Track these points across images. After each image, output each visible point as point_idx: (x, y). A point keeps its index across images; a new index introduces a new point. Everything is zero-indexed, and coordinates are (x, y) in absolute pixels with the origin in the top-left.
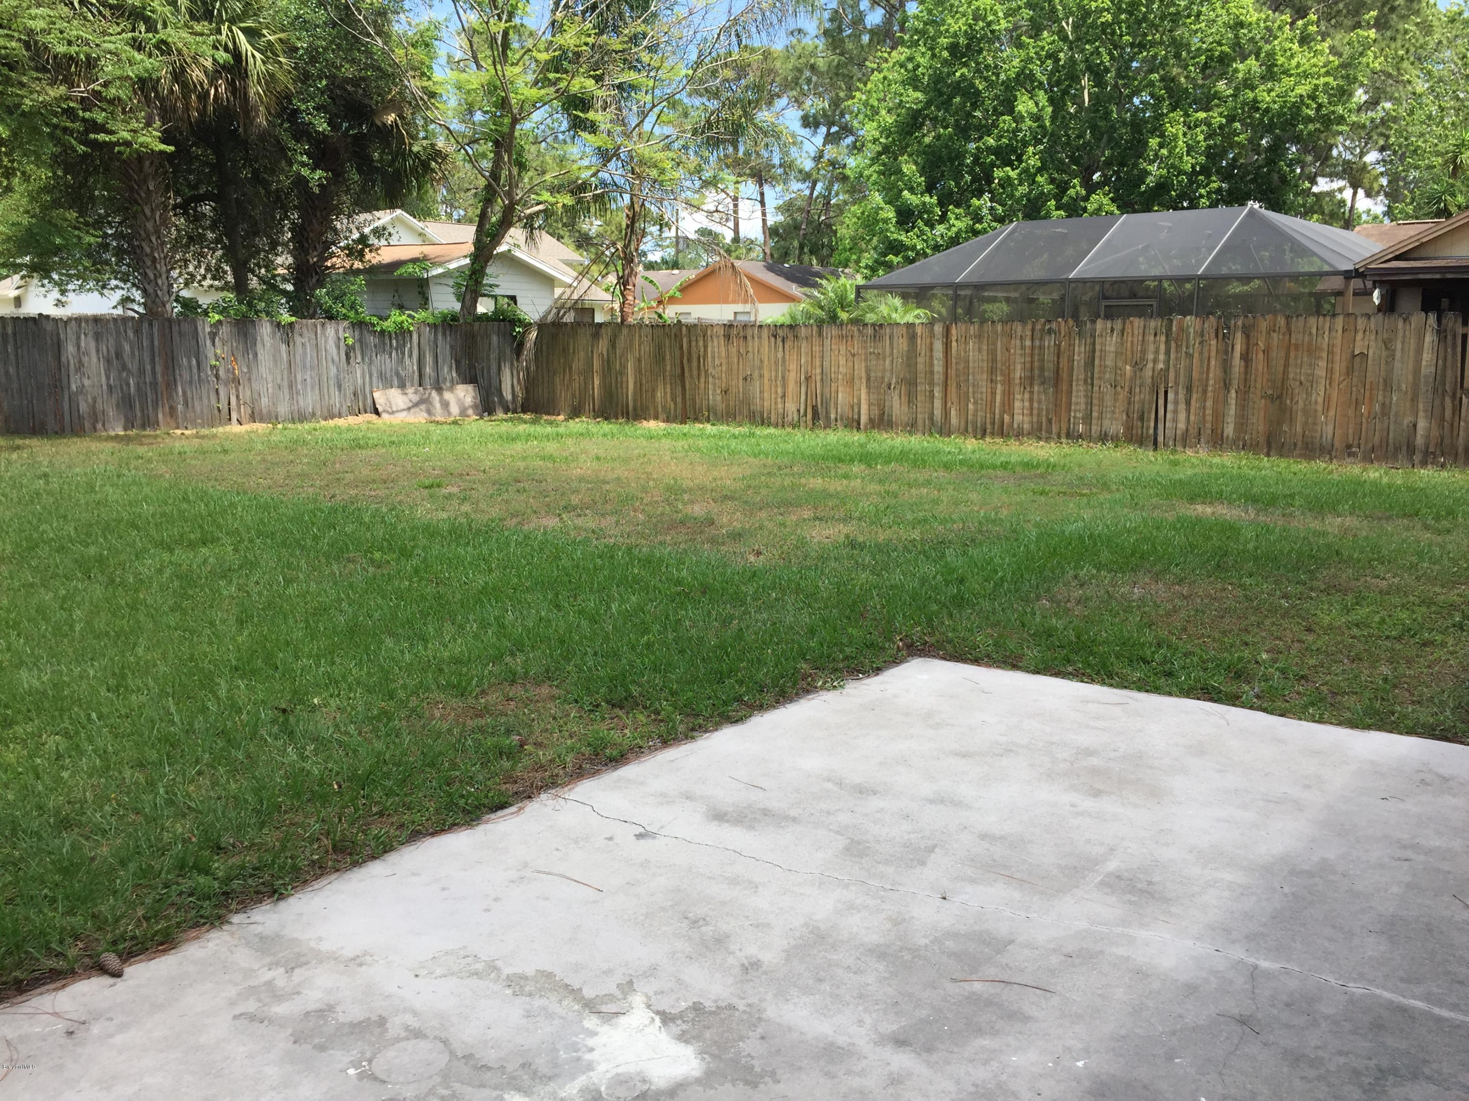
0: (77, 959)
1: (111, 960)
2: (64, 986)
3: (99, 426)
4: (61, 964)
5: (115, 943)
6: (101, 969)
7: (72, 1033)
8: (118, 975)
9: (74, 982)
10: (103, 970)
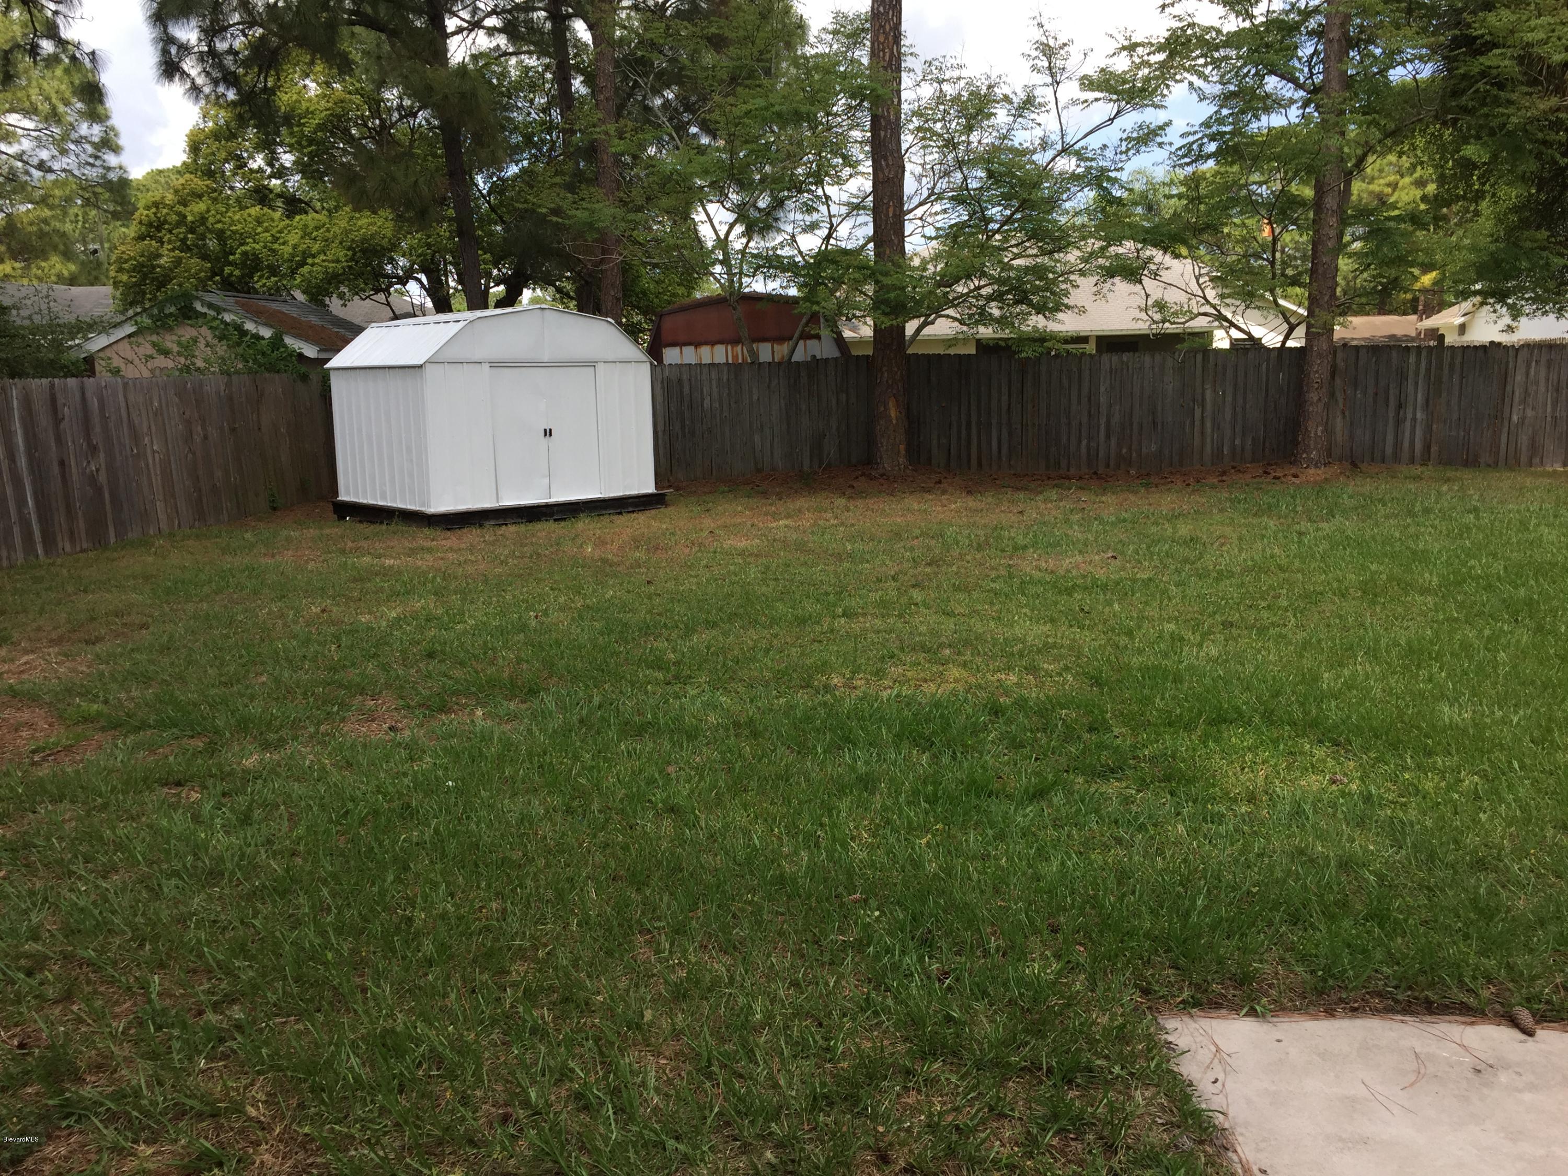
0: (1490, 1002)
1: (1525, 1016)
2: (1472, 1023)
3: (1536, 460)
4: (1472, 1001)
5: (1528, 1000)
6: (1512, 1021)
7: (1479, 1071)
8: (1530, 1033)
9: (1483, 1023)
10: (1514, 1022)
